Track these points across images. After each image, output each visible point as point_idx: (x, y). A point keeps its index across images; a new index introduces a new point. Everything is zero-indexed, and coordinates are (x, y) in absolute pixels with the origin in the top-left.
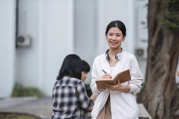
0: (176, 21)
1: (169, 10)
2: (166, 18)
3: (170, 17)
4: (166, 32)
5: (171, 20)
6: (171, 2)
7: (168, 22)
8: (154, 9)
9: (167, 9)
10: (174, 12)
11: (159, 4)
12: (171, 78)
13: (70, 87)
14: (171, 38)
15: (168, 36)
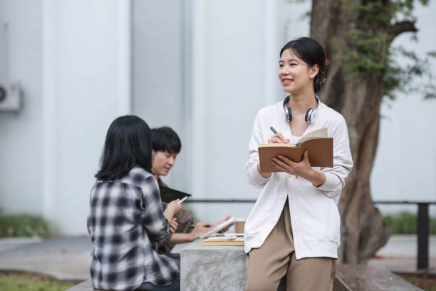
0: (373, 52)
1: (358, 27)
2: (350, 46)
3: (360, 42)
4: (350, 78)
5: (362, 50)
6: (363, 7)
7: (355, 54)
8: (325, 24)
9: (353, 25)
10: (370, 33)
11: (336, 11)
12: (360, 184)
13: (125, 186)
14: (362, 92)
15: (355, 88)
